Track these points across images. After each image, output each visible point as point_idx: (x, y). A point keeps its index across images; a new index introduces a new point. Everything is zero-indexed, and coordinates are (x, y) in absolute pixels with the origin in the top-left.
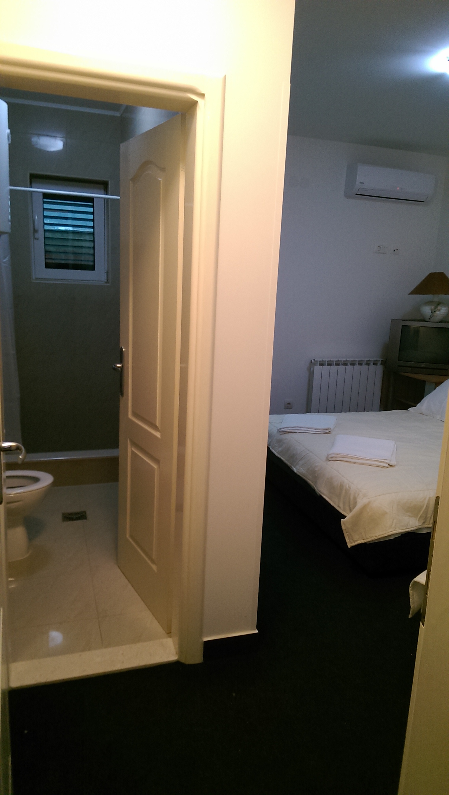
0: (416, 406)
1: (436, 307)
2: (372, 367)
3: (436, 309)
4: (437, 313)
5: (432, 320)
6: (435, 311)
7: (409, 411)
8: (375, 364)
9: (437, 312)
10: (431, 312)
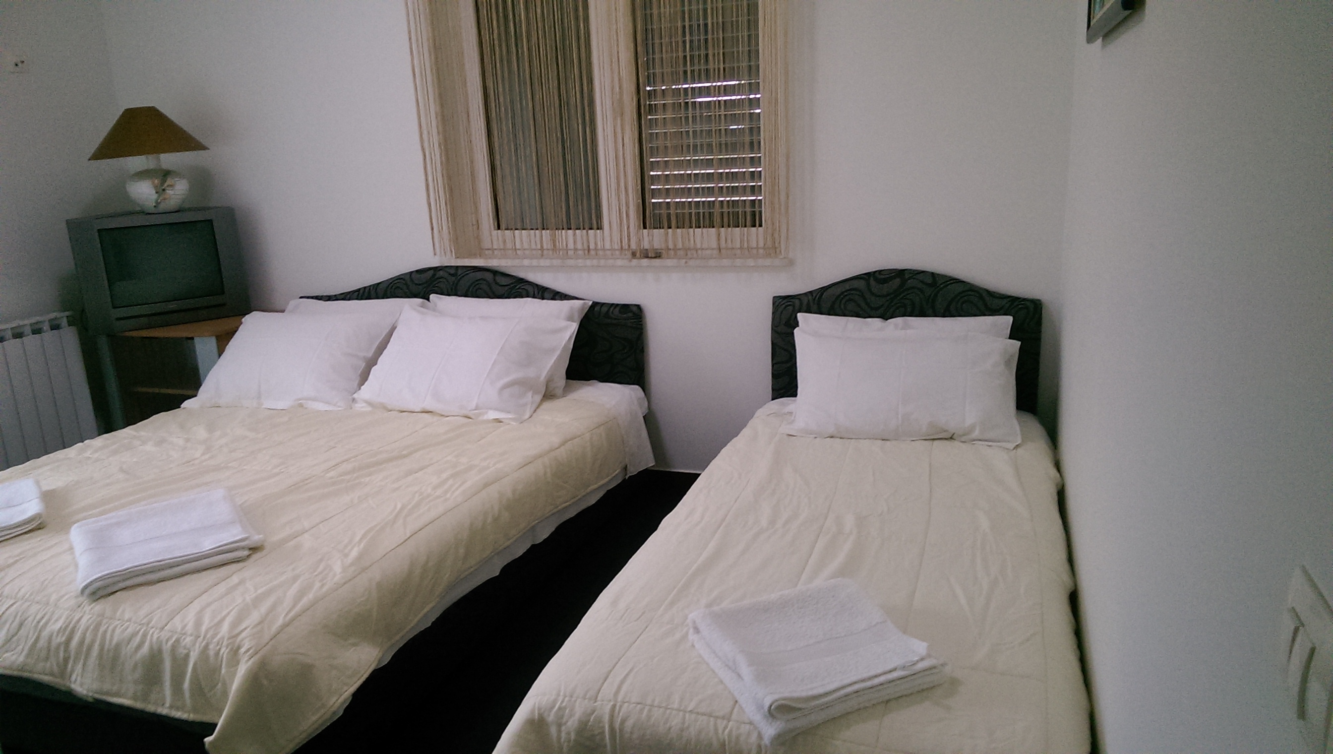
0: (196, 396)
1: (163, 182)
2: (48, 336)
3: (166, 185)
4: (169, 192)
5: (162, 207)
6: (164, 190)
7: (184, 408)
8: (55, 327)
9: (167, 191)
10: (157, 193)
